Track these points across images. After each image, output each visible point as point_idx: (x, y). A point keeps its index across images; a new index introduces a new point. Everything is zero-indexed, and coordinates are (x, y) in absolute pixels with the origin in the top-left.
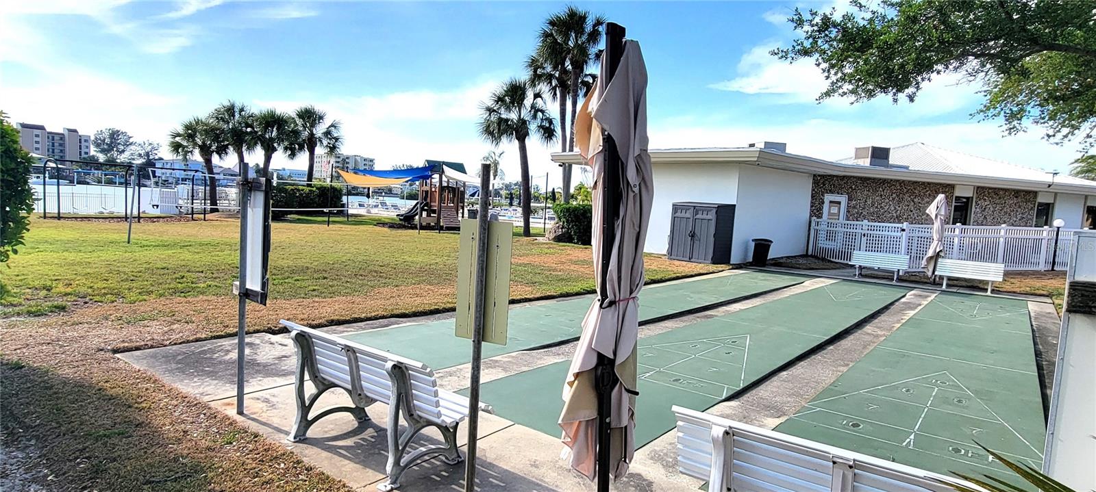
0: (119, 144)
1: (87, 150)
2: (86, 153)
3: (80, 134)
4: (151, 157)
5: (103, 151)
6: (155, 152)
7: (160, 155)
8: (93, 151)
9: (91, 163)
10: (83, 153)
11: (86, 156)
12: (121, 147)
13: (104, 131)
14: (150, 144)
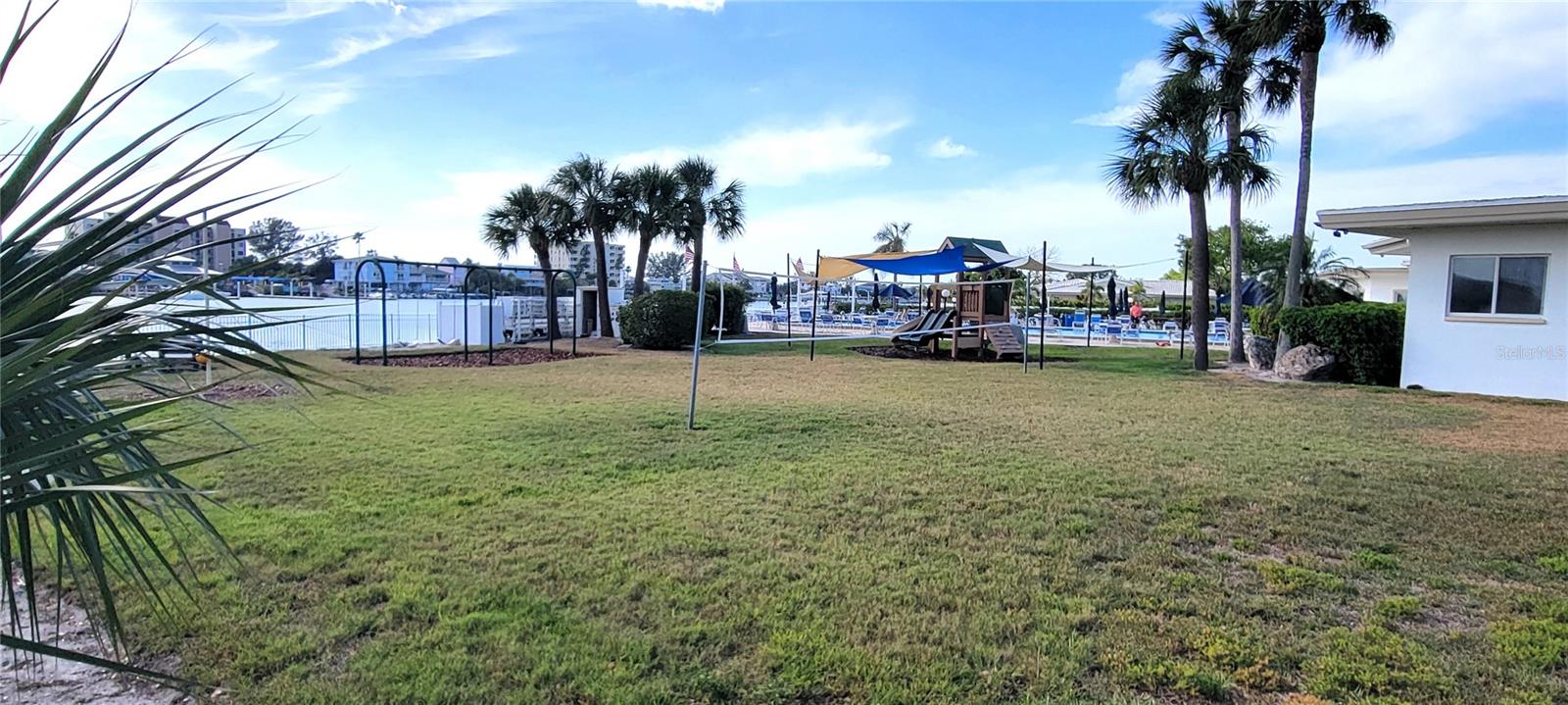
0: (281, 239)
1: (241, 249)
2: (241, 253)
3: (232, 227)
4: (327, 254)
5: (261, 249)
6: (333, 248)
7: (338, 253)
8: (249, 250)
9: (247, 267)
10: (236, 253)
11: (241, 257)
12: (285, 244)
13: (262, 221)
14: (325, 237)
